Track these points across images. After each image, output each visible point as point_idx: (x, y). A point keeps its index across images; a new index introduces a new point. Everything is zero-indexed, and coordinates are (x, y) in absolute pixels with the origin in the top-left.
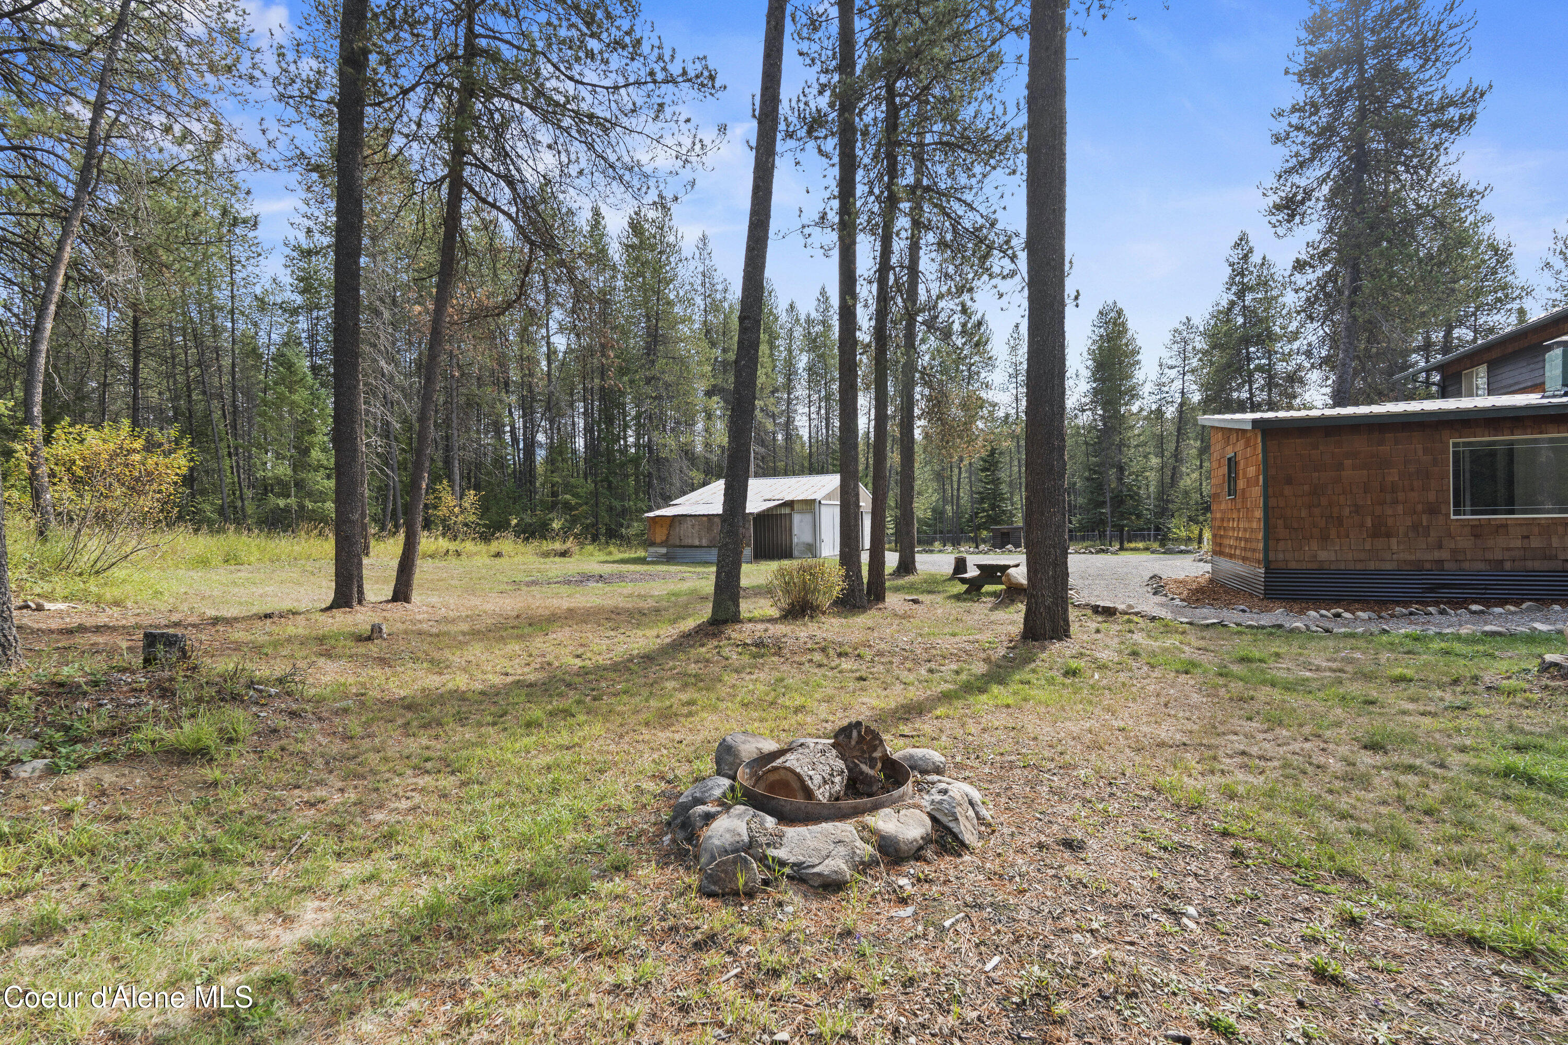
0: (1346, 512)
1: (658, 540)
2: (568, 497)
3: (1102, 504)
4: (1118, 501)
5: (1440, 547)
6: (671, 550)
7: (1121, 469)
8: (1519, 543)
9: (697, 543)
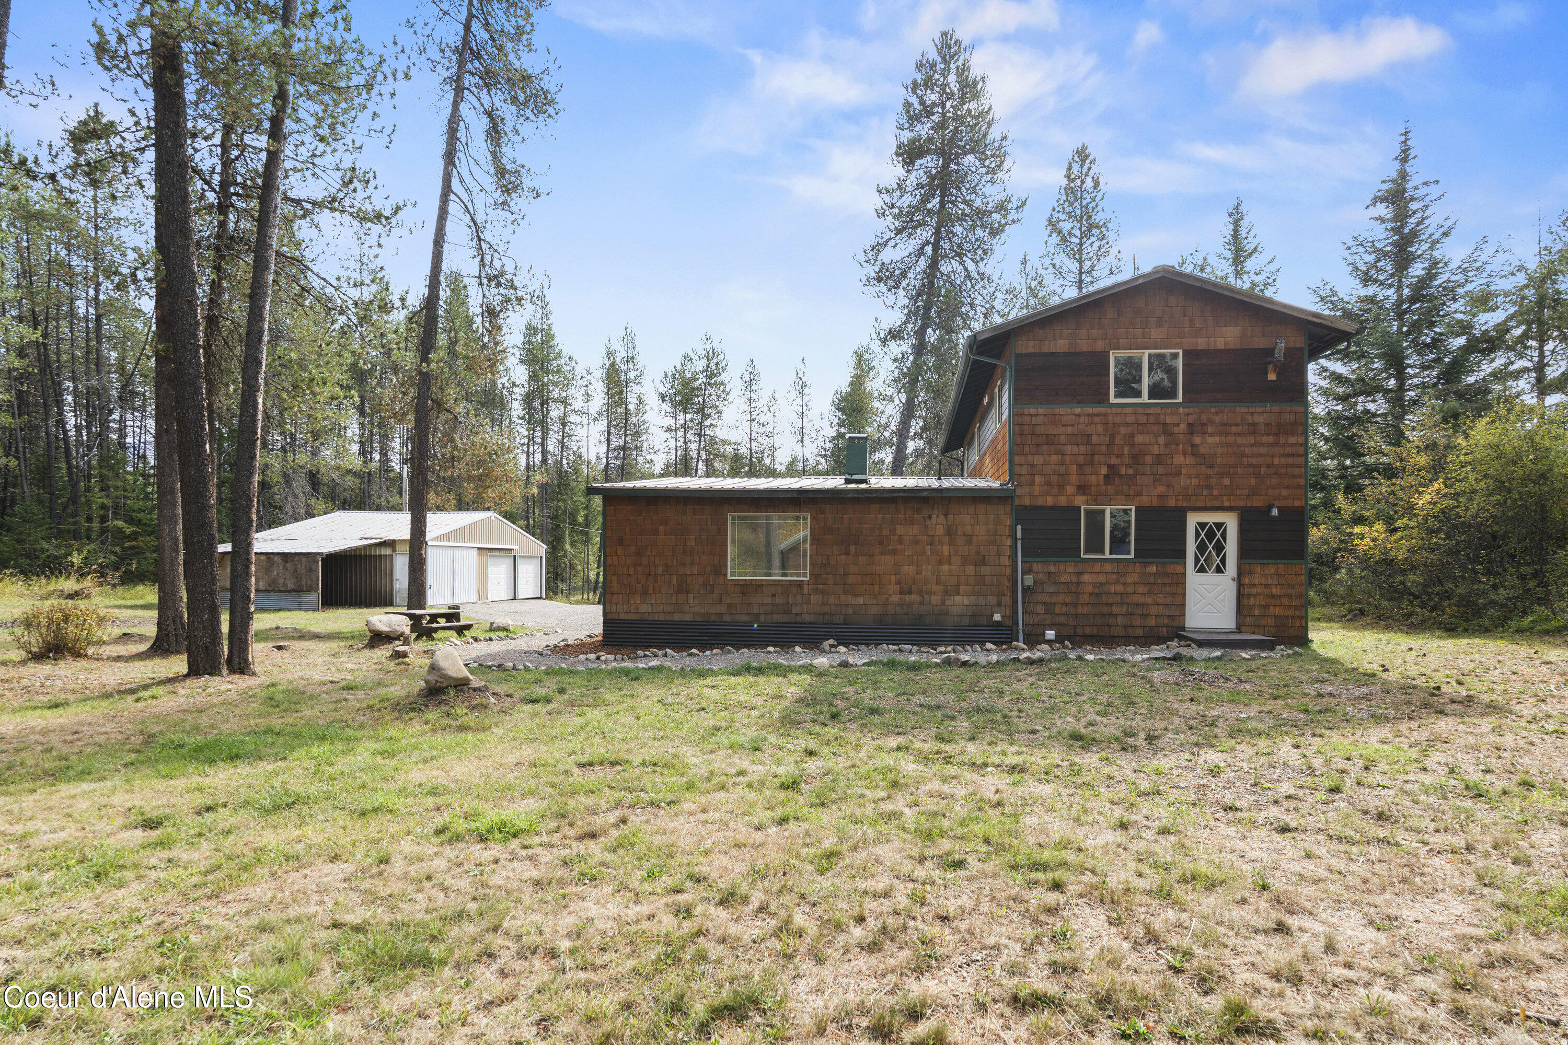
0: (660, 570)
2: (120, 523)
5: (720, 602)
8: (768, 600)
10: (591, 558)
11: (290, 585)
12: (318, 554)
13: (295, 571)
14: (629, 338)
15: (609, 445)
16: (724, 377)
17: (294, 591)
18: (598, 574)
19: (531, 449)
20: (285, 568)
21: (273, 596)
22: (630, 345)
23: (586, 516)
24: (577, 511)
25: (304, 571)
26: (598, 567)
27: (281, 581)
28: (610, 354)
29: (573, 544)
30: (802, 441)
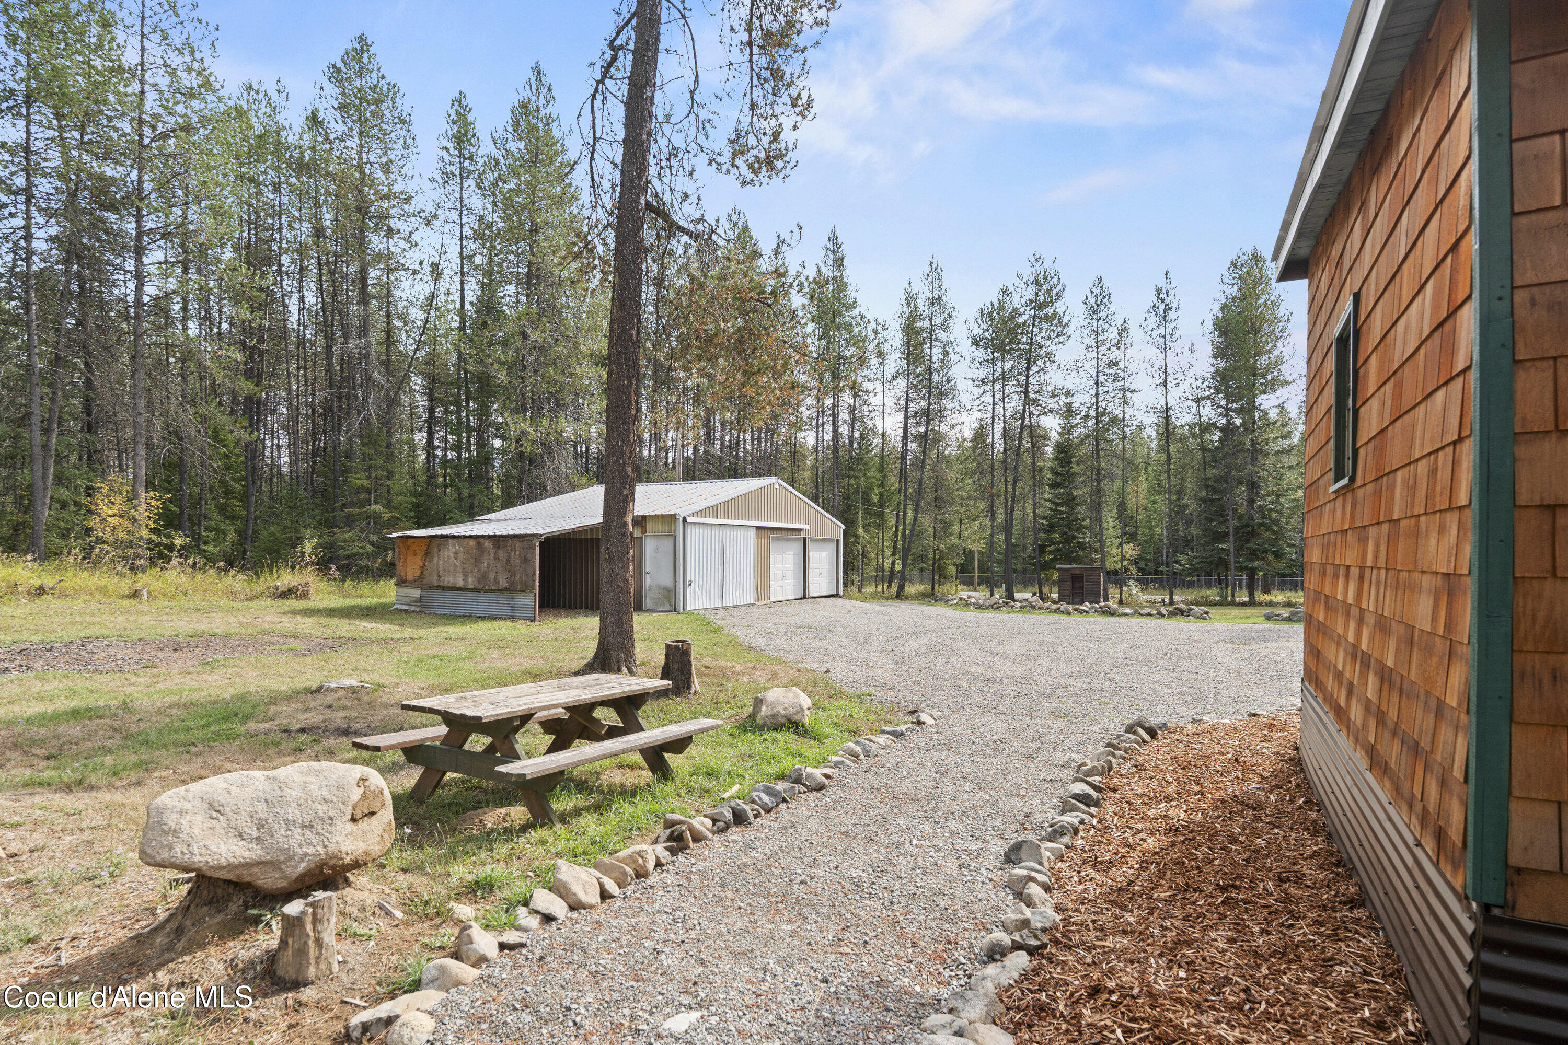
1: (410, 577)
3: (1223, 537)
4: (1247, 532)
6: (425, 593)
7: (1253, 486)
9: (460, 583)
10: (886, 544)
11: (503, 583)
12: (534, 535)
13: (508, 561)
14: (935, 272)
15: (906, 411)
16: (1059, 307)
17: (506, 590)
18: (893, 563)
19: (820, 421)
20: (497, 558)
21: (483, 597)
22: (935, 284)
23: (881, 494)
24: (870, 488)
25: (518, 561)
26: (894, 554)
27: (492, 576)
28: (910, 300)
29: (865, 527)
30: (1165, 384)
